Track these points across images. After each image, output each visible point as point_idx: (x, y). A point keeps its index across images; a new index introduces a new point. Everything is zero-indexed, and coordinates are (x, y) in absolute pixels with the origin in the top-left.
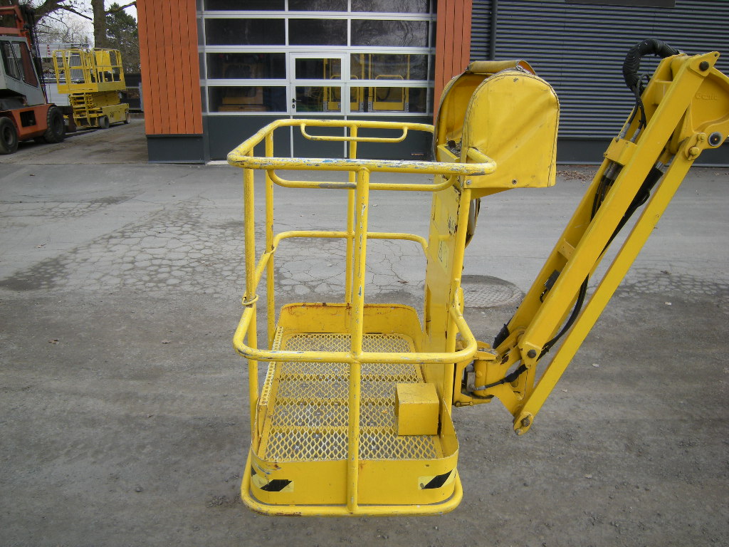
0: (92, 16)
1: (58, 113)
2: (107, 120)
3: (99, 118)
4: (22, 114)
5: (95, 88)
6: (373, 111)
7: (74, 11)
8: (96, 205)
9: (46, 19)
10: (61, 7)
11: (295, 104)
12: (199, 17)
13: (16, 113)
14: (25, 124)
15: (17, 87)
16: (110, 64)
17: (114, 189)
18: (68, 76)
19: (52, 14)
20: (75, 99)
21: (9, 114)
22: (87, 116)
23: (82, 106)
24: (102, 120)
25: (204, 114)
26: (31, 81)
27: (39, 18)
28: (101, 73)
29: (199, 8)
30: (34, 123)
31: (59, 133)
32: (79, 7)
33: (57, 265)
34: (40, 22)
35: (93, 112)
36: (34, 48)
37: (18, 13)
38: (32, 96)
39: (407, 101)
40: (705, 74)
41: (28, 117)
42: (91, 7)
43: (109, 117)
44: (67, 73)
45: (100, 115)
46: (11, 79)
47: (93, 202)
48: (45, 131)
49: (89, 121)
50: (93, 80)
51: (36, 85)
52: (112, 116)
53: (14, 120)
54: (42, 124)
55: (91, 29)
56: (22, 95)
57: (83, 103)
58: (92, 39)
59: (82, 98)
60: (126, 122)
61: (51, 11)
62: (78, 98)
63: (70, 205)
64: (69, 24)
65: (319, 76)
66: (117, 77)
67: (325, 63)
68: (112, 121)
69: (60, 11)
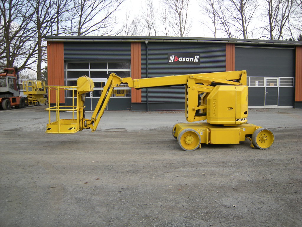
0: (37, 70)
1: (23, 100)
2: (39, 103)
3: (36, 102)
4: (13, 99)
5: (36, 93)
6: (116, 96)
7: (31, 69)
8: (32, 120)
9: (21, 71)
10: (27, 68)
11: (92, 95)
12: (65, 71)
13: (11, 99)
14: (13, 102)
15: (12, 91)
16: (41, 85)
17: (38, 117)
18: (27, 90)
19: (24, 70)
20: (29, 96)
21: (9, 99)
22: (33, 102)
23: (31, 98)
24: (37, 103)
25: (66, 98)
26: (16, 90)
27: (19, 71)
28: (38, 88)
29: (65, 68)
30: (16, 102)
31: (23, 105)
32: (33, 67)
33: (21, 128)
34: (19, 72)
35: (34, 100)
36: (18, 80)
37: (14, 70)
38: (16, 94)
39: (126, 94)
40: (113, 76)
41: (14, 100)
42: (37, 67)
43: (40, 102)
44: (27, 88)
45: (37, 101)
46: (10, 89)
47: (31, 119)
48: (19, 105)
49: (33, 103)
50: (35, 90)
51: (17, 91)
52: (41, 101)
53: (10, 100)
54: (18, 102)
55: (36, 74)
56: (13, 94)
57: (31, 97)
58: (36, 78)
59: (31, 96)
60: (45, 104)
61: (23, 69)
62: (30, 96)
63: (25, 120)
64: (29, 73)
65: (100, 87)
66: (43, 90)
67: (102, 83)
68: (40, 103)
69: (26, 69)
